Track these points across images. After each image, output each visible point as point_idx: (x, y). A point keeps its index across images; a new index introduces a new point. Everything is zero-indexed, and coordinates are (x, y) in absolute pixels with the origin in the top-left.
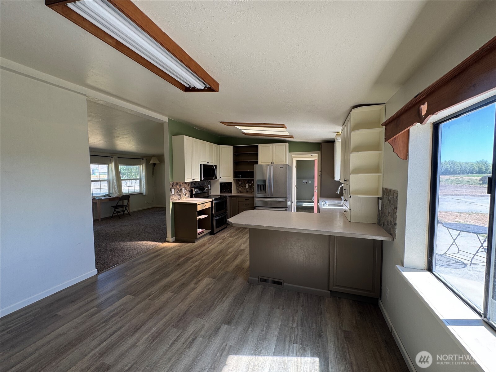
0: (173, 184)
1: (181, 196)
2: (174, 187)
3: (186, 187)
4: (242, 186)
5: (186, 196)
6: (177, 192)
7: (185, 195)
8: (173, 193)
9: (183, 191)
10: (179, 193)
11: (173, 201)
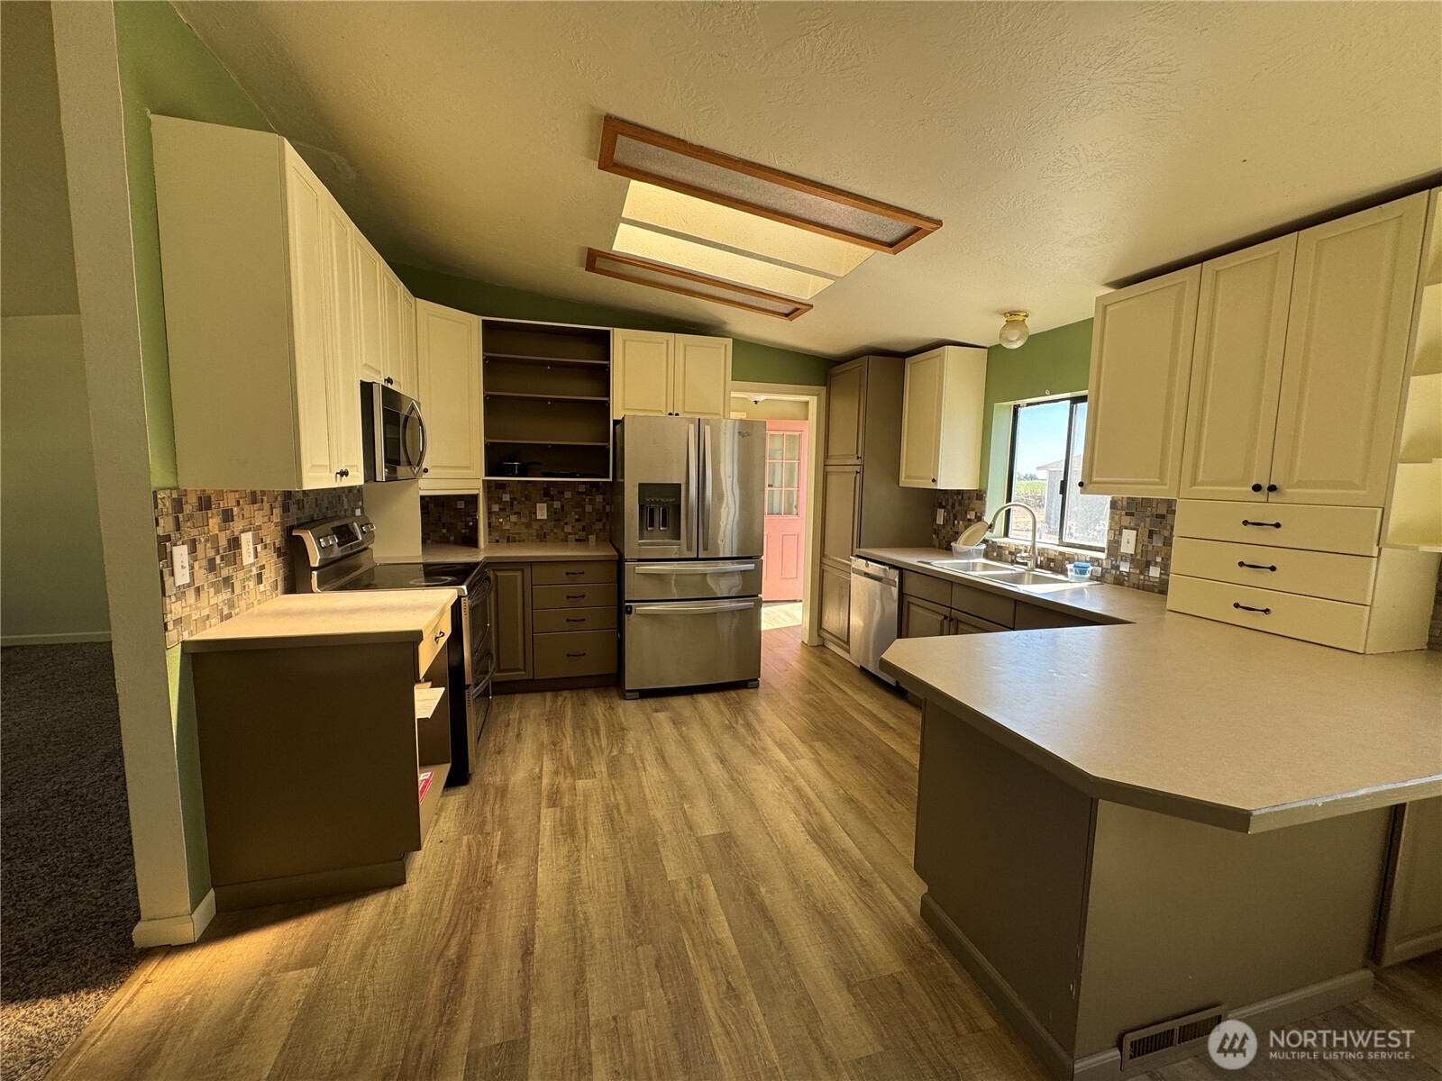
0: (178, 505)
1: (238, 590)
2: (186, 527)
3: (259, 528)
4: (518, 513)
5: (262, 587)
6: (211, 561)
7: (260, 581)
8: (182, 577)
9: (247, 557)
10: (225, 573)
11: (186, 637)
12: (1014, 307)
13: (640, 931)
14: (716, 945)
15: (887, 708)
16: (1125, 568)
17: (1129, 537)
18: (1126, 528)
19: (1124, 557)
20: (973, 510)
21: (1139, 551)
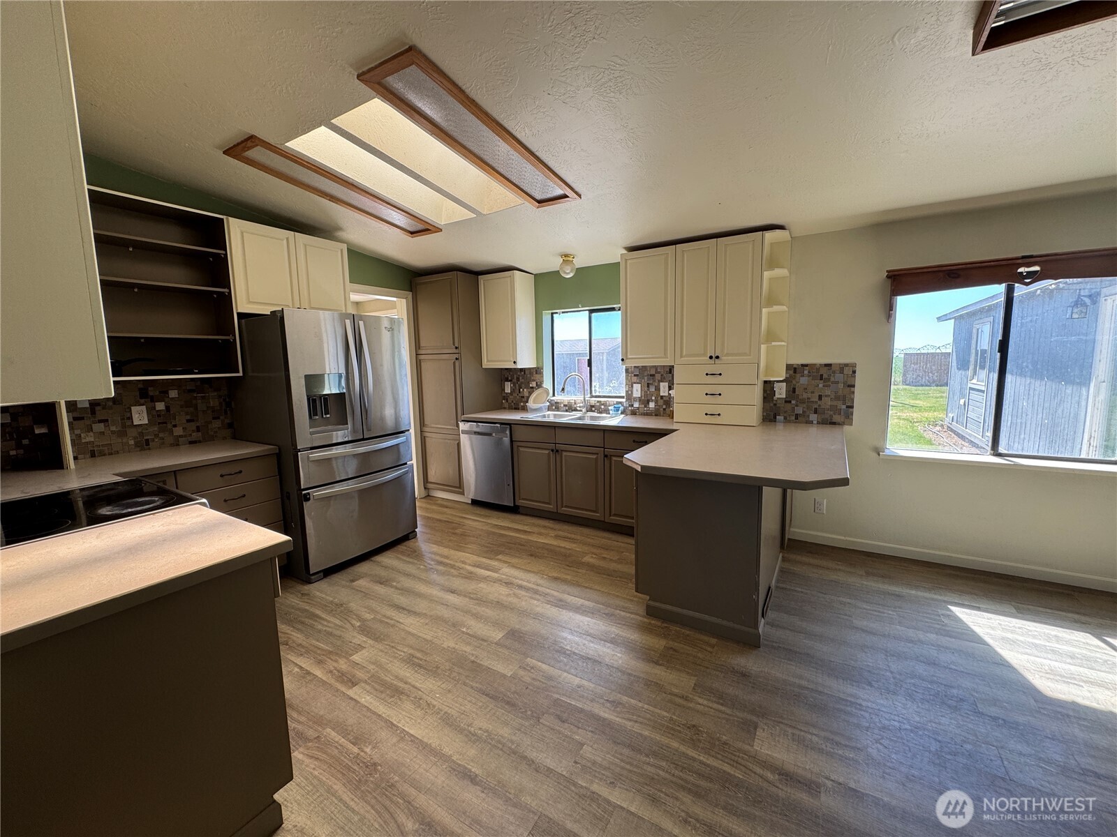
4: (105, 421)
12: (568, 251)
13: (529, 713)
14: (579, 689)
15: (513, 521)
16: (636, 405)
17: (637, 388)
18: (635, 383)
19: (635, 399)
20: (534, 381)
21: (643, 395)
